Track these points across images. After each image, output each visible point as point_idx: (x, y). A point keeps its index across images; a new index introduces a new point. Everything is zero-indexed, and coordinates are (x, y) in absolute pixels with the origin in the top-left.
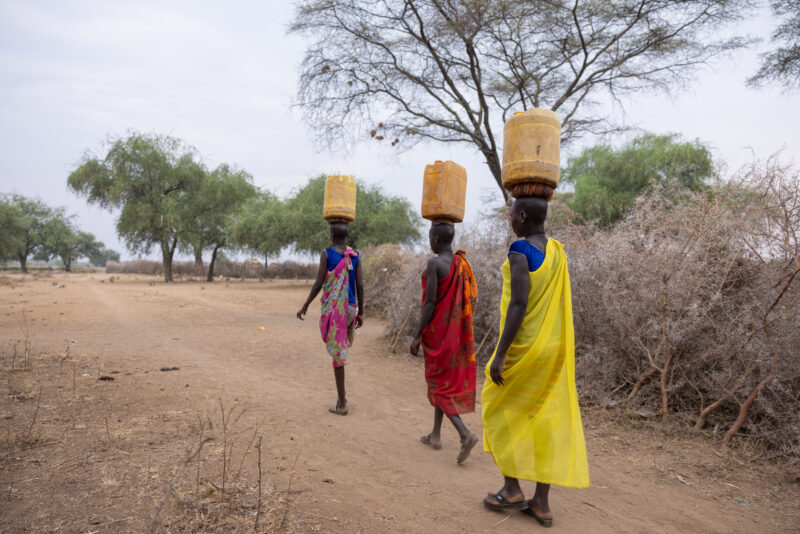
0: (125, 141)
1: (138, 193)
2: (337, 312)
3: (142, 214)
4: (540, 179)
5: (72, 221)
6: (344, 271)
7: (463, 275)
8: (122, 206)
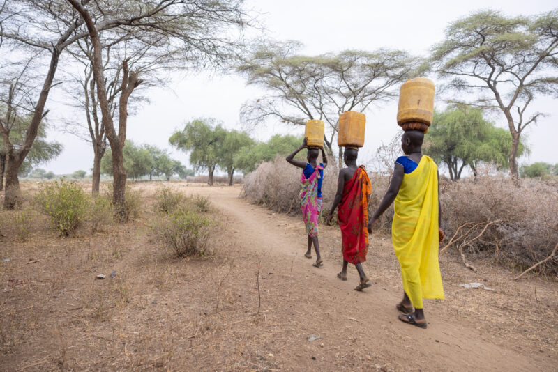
0: (191, 122)
1: (197, 145)
2: (310, 204)
3: (199, 155)
4: (419, 119)
5: (170, 155)
6: (315, 179)
7: (362, 179)
8: (192, 151)
